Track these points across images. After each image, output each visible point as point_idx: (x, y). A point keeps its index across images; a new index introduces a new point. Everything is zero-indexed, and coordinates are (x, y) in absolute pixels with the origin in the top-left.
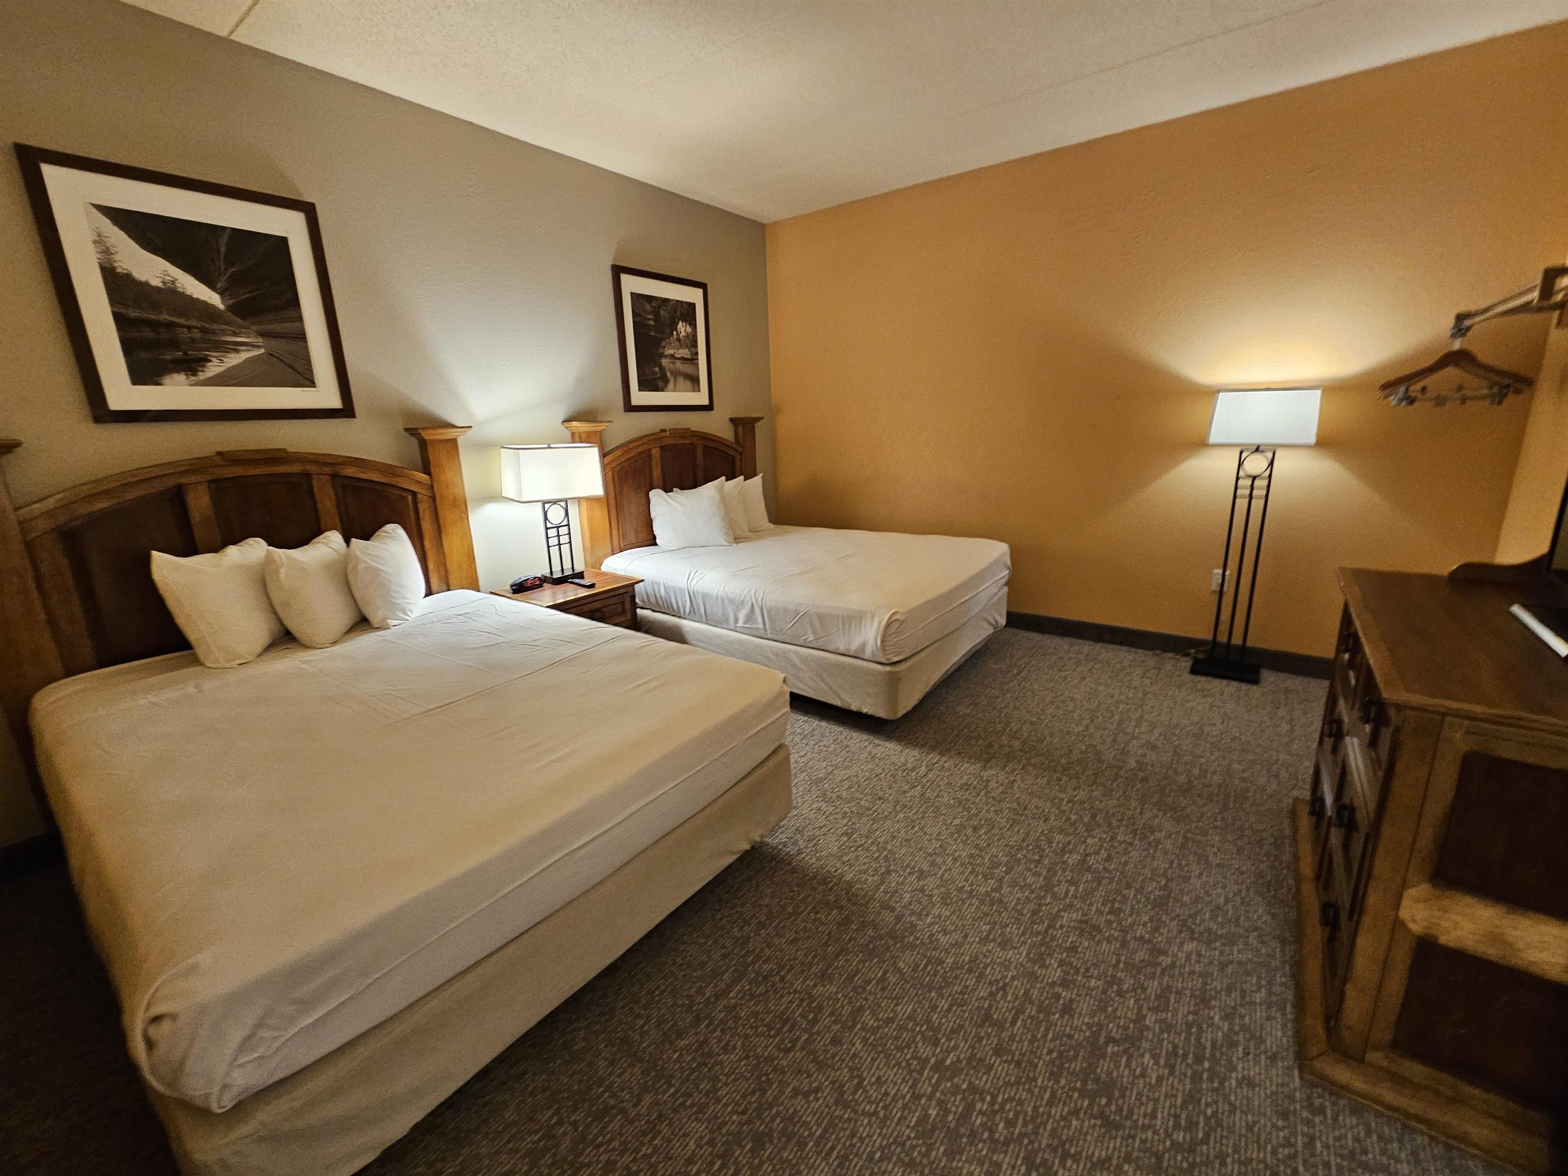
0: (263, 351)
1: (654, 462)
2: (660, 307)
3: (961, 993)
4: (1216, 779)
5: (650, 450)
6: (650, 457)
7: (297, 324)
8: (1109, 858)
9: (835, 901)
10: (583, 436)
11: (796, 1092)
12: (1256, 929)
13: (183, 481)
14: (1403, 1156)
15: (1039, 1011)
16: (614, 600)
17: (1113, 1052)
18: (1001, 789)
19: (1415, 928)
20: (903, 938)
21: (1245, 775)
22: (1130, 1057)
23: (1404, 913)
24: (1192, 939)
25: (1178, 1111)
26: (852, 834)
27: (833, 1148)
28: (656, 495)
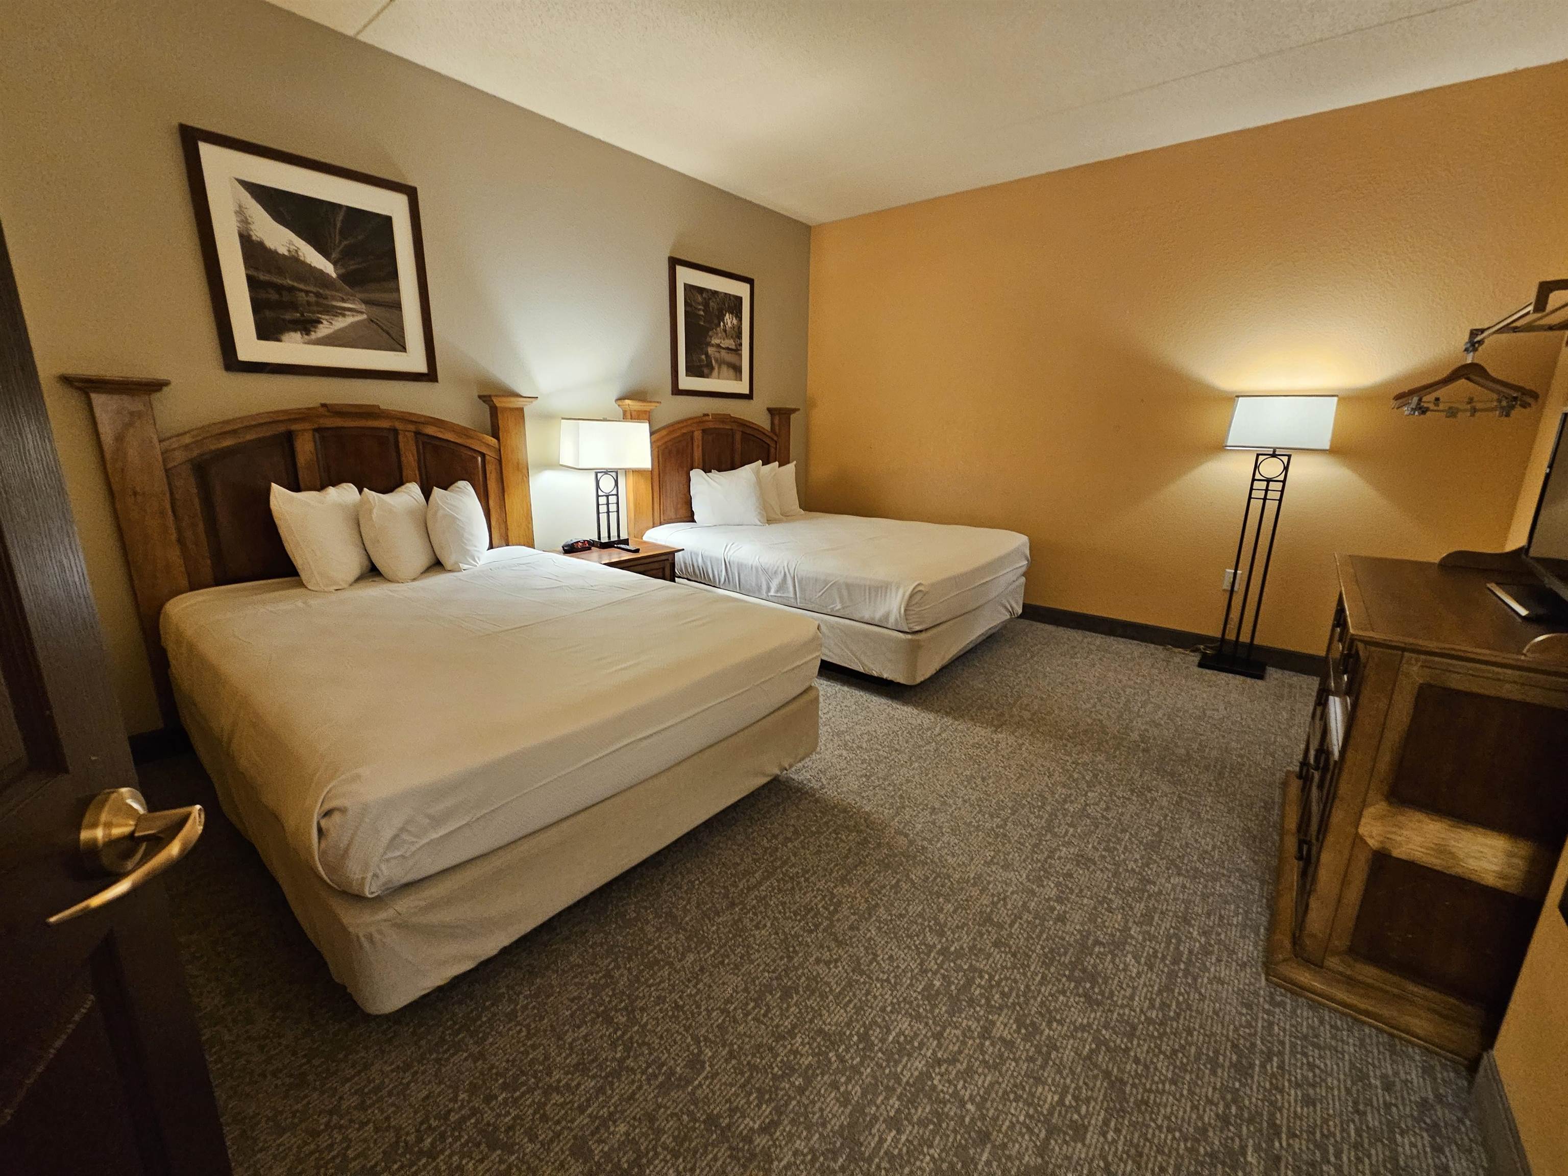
0: (365, 316)
1: (695, 444)
2: (710, 299)
3: (966, 900)
4: (1215, 753)
5: (693, 432)
6: (692, 438)
7: (395, 295)
8: (1108, 809)
9: (855, 827)
10: (634, 414)
11: (818, 961)
12: (1238, 870)
13: (294, 427)
14: (1351, 1041)
15: (1035, 918)
16: (656, 566)
17: (1099, 952)
18: (1010, 750)
19: (1373, 843)
20: (915, 857)
21: (1242, 752)
22: (1114, 956)
23: (1361, 830)
24: (1179, 874)
25: (1154, 996)
26: (871, 776)
27: (850, 1001)
28: (696, 475)
